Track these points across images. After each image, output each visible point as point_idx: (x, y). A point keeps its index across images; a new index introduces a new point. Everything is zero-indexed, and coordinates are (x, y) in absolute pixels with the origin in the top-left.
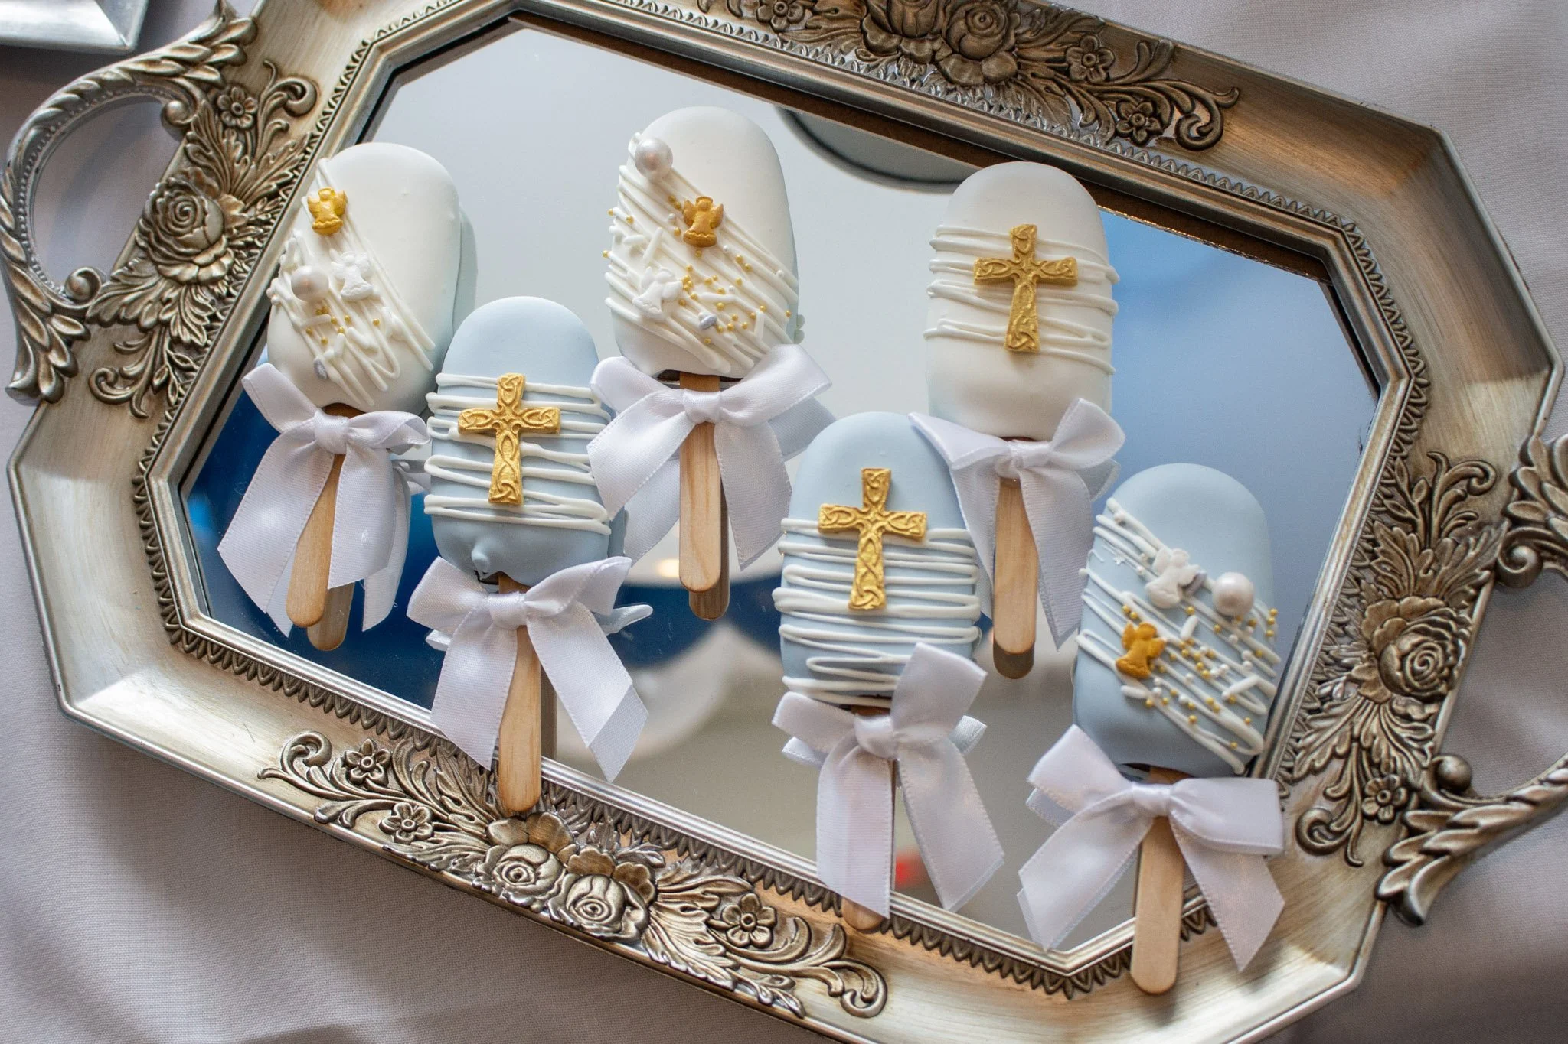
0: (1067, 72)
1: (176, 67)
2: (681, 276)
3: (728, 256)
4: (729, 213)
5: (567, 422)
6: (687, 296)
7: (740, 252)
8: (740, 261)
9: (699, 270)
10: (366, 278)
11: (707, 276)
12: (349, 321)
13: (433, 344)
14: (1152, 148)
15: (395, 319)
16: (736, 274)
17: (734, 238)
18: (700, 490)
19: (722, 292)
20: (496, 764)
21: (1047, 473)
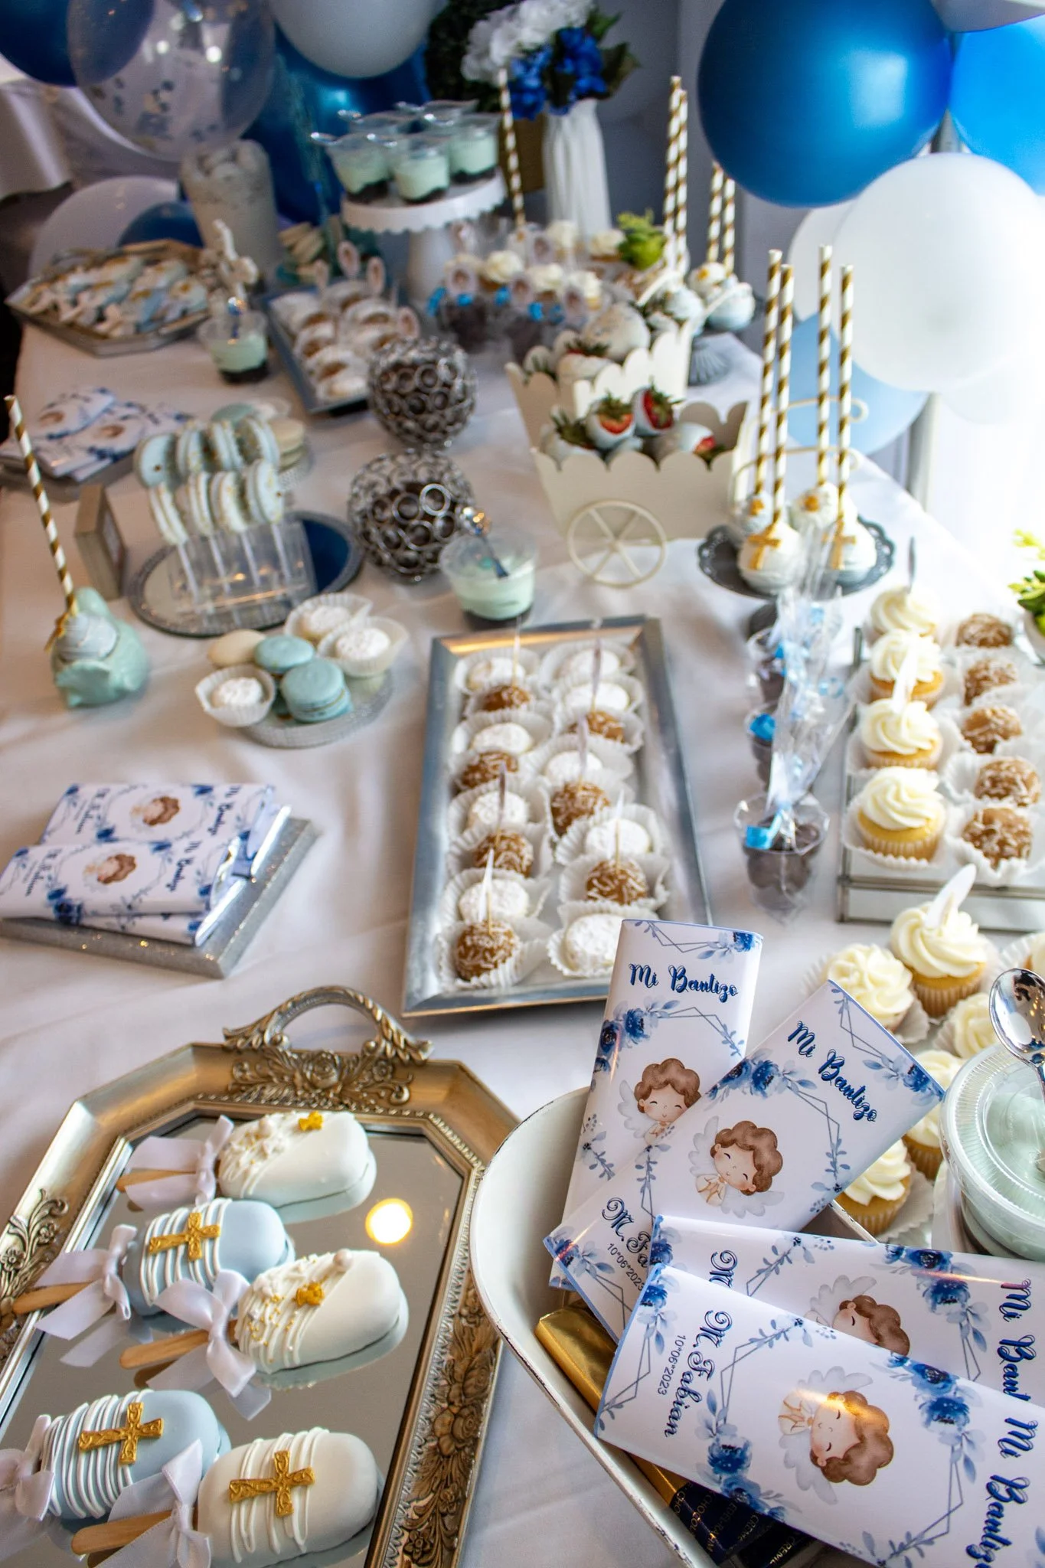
0: (446, 1487)
1: (390, 1037)
2: (279, 1295)
3: (292, 1316)
4: (318, 1310)
5: (197, 1263)
6: (267, 1301)
7: (295, 1322)
8: (291, 1324)
9: (282, 1304)
10: (275, 1150)
11: (279, 1309)
12: (253, 1150)
13: (251, 1192)
14: (403, 1558)
15: (254, 1170)
16: (281, 1325)
17: (303, 1317)
18: (177, 1345)
19: (270, 1318)
20: (38, 1289)
21: (173, 1533)
